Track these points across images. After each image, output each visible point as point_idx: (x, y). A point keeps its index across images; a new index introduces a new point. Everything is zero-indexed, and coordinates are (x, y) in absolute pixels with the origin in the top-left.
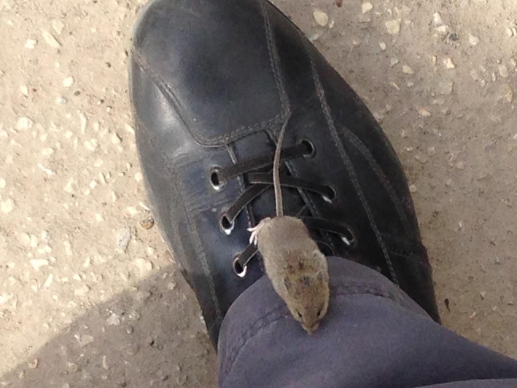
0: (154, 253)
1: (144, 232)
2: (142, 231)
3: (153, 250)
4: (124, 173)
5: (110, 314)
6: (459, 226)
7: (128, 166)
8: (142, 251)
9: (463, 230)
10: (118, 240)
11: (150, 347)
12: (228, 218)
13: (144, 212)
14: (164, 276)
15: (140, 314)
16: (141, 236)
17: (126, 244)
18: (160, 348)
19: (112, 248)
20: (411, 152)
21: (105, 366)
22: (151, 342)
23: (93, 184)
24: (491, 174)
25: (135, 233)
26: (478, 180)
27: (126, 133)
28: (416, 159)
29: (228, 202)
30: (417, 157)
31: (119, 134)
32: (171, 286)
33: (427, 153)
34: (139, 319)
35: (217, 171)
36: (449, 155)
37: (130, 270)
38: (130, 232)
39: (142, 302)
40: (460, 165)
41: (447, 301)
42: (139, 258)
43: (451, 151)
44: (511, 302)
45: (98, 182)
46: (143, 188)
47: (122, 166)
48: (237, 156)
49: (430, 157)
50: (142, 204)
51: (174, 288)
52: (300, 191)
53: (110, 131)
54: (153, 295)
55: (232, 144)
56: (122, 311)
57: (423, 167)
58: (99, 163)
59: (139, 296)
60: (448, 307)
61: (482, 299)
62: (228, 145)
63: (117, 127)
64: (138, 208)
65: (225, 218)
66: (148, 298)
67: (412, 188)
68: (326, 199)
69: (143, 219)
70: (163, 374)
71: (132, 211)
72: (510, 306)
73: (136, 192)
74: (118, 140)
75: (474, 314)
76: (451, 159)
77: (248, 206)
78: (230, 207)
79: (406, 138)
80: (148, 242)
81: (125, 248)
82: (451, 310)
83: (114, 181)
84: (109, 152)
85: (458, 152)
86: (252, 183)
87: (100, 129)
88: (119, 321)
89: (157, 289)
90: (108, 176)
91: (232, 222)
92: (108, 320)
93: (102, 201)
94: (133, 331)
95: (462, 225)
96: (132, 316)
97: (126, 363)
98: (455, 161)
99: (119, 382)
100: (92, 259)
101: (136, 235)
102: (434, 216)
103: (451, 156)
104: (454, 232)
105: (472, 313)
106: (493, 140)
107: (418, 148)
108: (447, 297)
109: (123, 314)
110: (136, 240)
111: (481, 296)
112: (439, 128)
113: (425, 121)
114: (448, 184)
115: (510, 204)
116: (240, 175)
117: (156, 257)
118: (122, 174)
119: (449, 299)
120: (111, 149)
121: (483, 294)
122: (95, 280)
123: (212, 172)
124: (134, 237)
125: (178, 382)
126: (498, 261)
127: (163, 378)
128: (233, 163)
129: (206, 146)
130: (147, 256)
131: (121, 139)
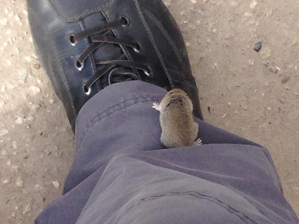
0: (41, 83)
1: (35, 71)
2: (34, 70)
3: (41, 81)
4: (23, 38)
5: (17, 118)
6: (215, 65)
7: (25, 34)
8: (34, 82)
9: (217, 68)
10: (21, 76)
11: (40, 136)
12: (80, 62)
13: (35, 59)
14: (47, 96)
15: (34, 118)
16: (34, 73)
17: (25, 78)
18: (46, 136)
19: (17, 80)
20: (186, 23)
21: (15, 147)
22: (41, 133)
23: (5, 44)
24: (233, 35)
25: (30, 71)
26: (225, 39)
27: (23, 15)
28: (189, 28)
29: (80, 52)
30: (190, 27)
31: (20, 16)
32: (51, 101)
33: (196, 24)
34: (34, 120)
35: (73, 35)
36: (208, 25)
37: (28, 92)
38: (27, 71)
39: (35, 111)
40: (215, 31)
41: (209, 108)
42: (33, 85)
43: (209, 23)
44: (246, 108)
45: (8, 43)
46: (33, 46)
47: (22, 33)
48: (84, 26)
49: (198, 26)
50: (34, 55)
51: (53, 102)
52: (121, 46)
53: (14, 14)
54: (41, 107)
55: (81, 19)
56: (24, 116)
57: (194, 33)
58: (9, 32)
59: (33, 107)
60: (209, 111)
61: (229, 106)
62: (79, 20)
63: (19, 11)
64: (32, 57)
65: (78, 62)
66: (38, 108)
67: (187, 44)
68: (136, 50)
69: (35, 63)
70: (48, 151)
71: (28, 59)
72: (245, 111)
73: (30, 48)
74: (19, 19)
75: (225, 115)
76: (210, 28)
77: (91, 54)
78: (81, 55)
79: (184, 15)
80: (37, 76)
81: (24, 80)
82: (211, 113)
83: (17, 42)
84: (14, 26)
85: (213, 24)
86: (94, 41)
87: (8, 12)
88: (22, 121)
89: (43, 103)
90: (14, 40)
91: (82, 64)
92: (16, 121)
93: (11, 53)
94: (30, 127)
95: (217, 65)
96: (30, 118)
97: (27, 145)
98: (212, 28)
99: (23, 156)
100: (6, 86)
101: (31, 73)
102: (201, 60)
103: (209, 26)
104: (212, 69)
105: (223, 115)
106: (233, 16)
107: (190, 21)
108: (209, 106)
109: (24, 118)
110: (31, 75)
111: (228, 105)
112: (203, 10)
113: (194, 6)
114: (208, 41)
115: (243, 52)
116: (86, 38)
117: (42, 85)
118: (22, 38)
119: (210, 107)
120: (16, 24)
121: (229, 104)
122: (8, 98)
123: (71, 35)
124: (29, 74)
125: (57, 156)
126: (237, 85)
127: (48, 153)
128: (82, 31)
129: (67, 21)
130: (37, 85)
131: (21, 18)
